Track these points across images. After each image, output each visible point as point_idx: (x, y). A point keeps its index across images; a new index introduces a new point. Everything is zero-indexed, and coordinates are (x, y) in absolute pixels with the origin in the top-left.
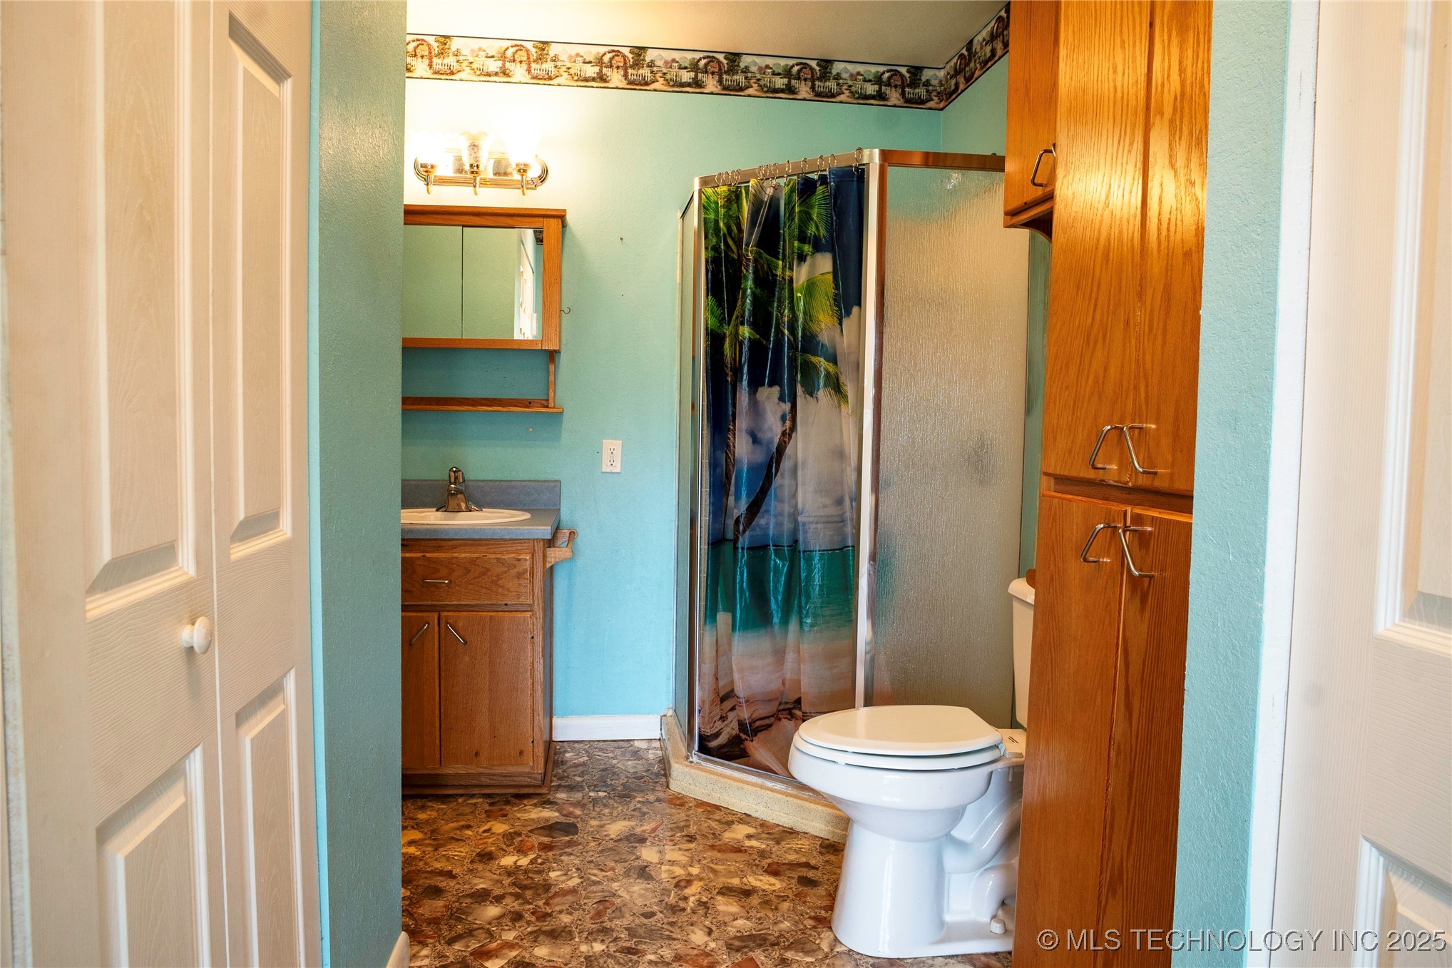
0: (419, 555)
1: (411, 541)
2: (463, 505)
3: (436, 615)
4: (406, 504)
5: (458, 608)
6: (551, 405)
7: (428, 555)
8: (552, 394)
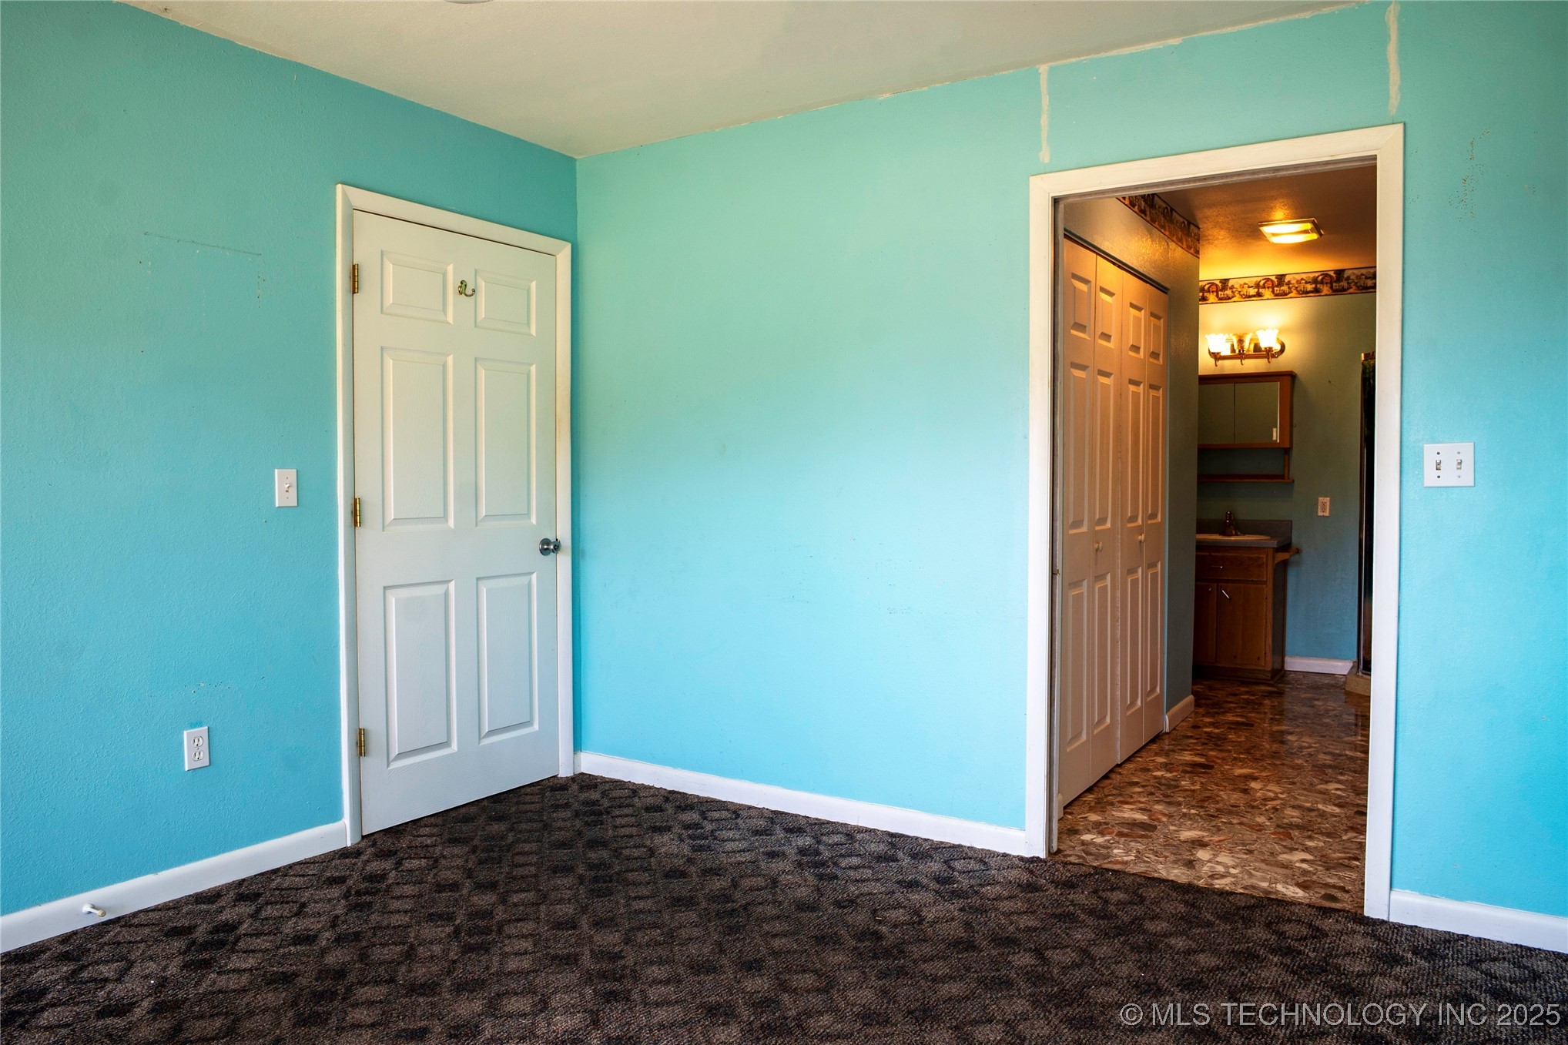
0: (1208, 554)
1: (1201, 546)
2: (1234, 532)
3: (1216, 585)
4: (1199, 531)
5: (1227, 581)
6: (1286, 477)
7: (1213, 554)
8: (1286, 472)
